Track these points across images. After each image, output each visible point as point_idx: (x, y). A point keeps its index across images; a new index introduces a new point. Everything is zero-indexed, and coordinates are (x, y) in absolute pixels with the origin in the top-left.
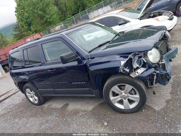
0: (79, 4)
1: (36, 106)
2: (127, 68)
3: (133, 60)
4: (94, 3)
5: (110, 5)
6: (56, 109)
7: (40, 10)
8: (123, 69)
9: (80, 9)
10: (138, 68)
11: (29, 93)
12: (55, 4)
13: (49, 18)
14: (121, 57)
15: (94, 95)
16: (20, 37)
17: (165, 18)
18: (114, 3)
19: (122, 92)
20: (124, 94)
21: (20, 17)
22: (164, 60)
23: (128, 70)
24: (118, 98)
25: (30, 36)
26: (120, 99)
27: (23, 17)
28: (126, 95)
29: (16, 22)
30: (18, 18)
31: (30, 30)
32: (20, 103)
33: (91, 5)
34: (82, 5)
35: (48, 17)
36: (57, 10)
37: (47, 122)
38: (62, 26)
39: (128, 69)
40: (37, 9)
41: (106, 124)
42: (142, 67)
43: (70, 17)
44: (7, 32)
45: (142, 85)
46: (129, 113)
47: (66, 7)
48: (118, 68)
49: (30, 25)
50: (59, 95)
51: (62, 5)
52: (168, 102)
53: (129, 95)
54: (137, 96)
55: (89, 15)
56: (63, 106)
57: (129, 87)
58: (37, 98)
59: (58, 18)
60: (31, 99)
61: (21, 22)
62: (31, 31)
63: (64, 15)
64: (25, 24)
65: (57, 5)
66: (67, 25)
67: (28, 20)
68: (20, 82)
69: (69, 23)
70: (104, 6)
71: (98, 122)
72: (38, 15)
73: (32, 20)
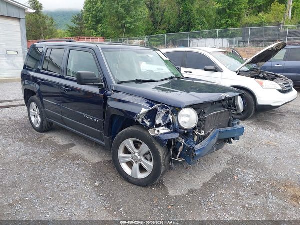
0: (184, 19)
1: (35, 131)
2: (149, 120)
3: (158, 113)
4: (207, 26)
5: (229, 39)
6: (55, 144)
7: (123, 7)
8: (143, 119)
9: (182, 28)
10: (160, 126)
11: (34, 110)
12: (148, 6)
13: (131, 23)
14: (148, 103)
15: (104, 144)
16: (77, 33)
17: (274, 86)
18: (237, 39)
19: (136, 151)
20: (137, 155)
21: (89, 6)
22: (204, 132)
23: (149, 124)
24: (129, 158)
25: (88, 38)
26: (130, 159)
27: (94, 7)
28: (139, 157)
29: (81, 11)
30: (86, 5)
31: (96, 29)
32: (19, 120)
33: (202, 27)
34: (187, 23)
35: (130, 21)
36: (146, 16)
37: (33, 155)
38: (145, 42)
39: (149, 122)
40: (118, 4)
41: (97, 184)
42: (165, 126)
43: (162, 34)
44: (65, 19)
45: (161, 152)
46: (134, 184)
47: (162, 17)
48: (135, 114)
49: (98, 21)
50: (66, 127)
51: (159, 11)
52: (191, 191)
53: (143, 159)
54: (151, 164)
55: (192, 42)
56: (66, 145)
57: (145, 148)
58: (40, 120)
59: (144, 28)
60: (33, 119)
61: (87, 13)
62: (96, 31)
63: (155, 27)
64: (92, 17)
65: (151, 9)
66: (153, 43)
67: (99, 14)
68: (28, 90)
69: (157, 41)
70: (219, 37)
71: (91, 179)
72: (117, 12)
73: (105, 15)
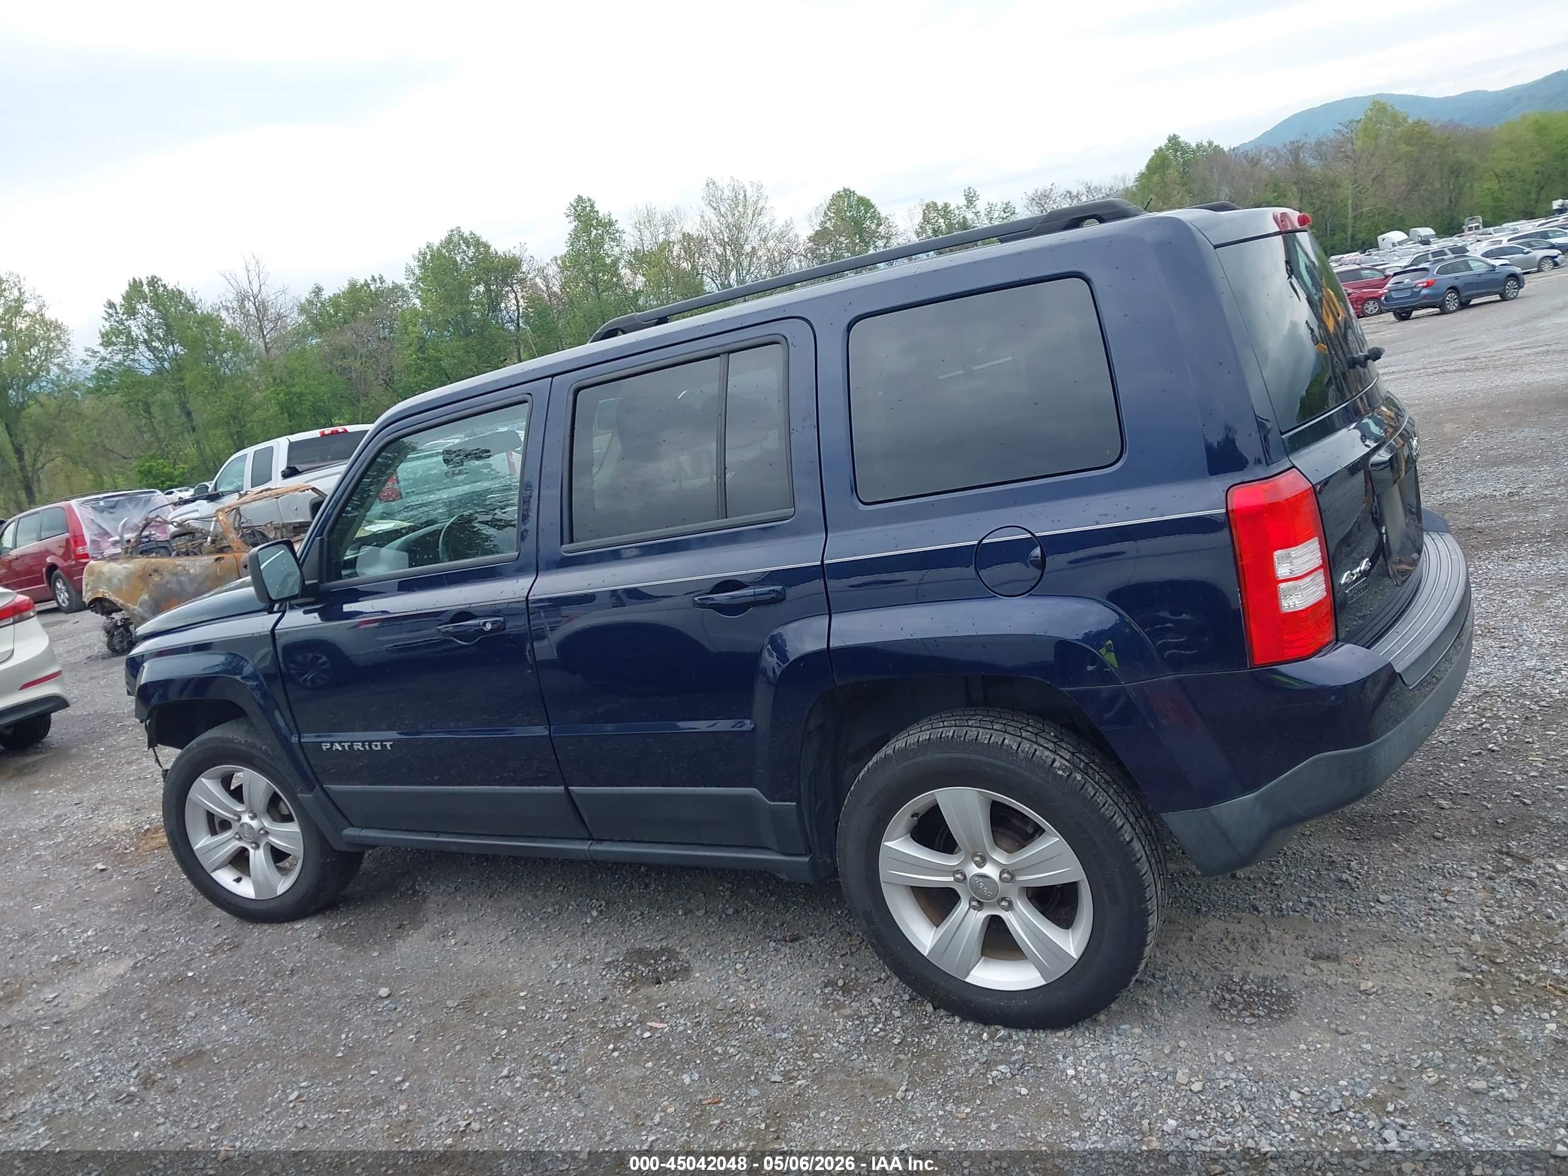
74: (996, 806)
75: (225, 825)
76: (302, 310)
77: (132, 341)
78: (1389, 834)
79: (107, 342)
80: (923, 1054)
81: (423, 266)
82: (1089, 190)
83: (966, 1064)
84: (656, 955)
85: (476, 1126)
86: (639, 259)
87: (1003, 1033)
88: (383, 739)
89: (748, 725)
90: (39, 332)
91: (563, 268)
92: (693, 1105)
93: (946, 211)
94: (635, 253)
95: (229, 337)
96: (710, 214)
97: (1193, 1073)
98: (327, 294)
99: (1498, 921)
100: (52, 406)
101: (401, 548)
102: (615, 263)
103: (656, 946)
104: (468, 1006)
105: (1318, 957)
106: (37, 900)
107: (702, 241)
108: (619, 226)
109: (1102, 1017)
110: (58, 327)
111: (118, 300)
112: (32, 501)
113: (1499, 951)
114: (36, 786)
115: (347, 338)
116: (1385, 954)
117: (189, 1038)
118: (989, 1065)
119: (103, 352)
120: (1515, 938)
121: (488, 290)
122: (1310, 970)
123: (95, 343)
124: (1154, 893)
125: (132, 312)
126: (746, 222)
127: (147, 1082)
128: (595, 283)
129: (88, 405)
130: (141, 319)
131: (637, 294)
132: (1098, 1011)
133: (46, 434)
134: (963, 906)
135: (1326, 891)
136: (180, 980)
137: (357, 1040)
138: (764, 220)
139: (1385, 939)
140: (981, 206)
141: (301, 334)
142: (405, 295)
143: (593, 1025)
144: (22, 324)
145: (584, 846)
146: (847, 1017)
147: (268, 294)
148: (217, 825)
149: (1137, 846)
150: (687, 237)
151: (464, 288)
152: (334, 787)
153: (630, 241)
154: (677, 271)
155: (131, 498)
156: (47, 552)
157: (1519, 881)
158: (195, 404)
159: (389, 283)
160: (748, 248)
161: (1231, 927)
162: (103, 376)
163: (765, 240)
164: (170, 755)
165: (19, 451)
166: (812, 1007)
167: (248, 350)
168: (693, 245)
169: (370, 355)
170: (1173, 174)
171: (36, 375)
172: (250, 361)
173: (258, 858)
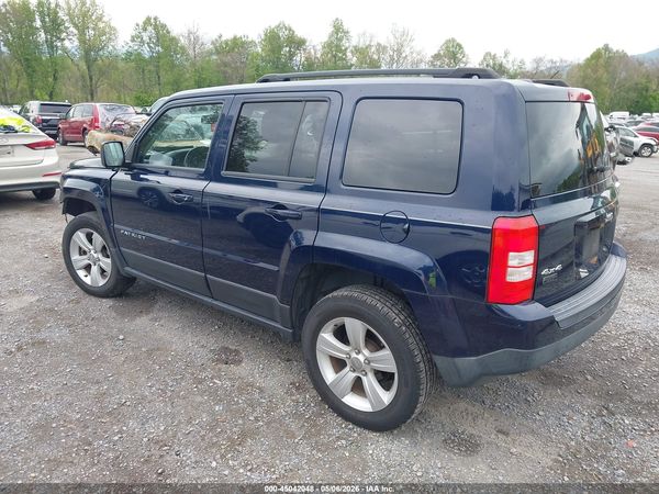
74: (368, 332)
75: (85, 253)
76: (213, 43)
77: (142, 42)
78: (559, 385)
79: (133, 41)
80: (315, 425)
81: (266, 35)
82: (562, 61)
83: (330, 436)
84: (231, 351)
85: (128, 403)
86: (357, 50)
87: (351, 426)
88: (142, 234)
89: (276, 269)
90: (107, 30)
91: (323, 47)
92: (214, 420)
93: (494, 57)
94: (355, 47)
95: (181, 48)
96: (391, 38)
97: (421, 467)
98: (223, 39)
99: (587, 438)
100: (107, 61)
101: (170, 156)
102: (346, 49)
103: (234, 348)
104: (150, 353)
105: (500, 431)
106: (17, 263)
107: (385, 48)
108: (351, 34)
109: (395, 432)
110: (115, 29)
111: (141, 24)
112: (92, 100)
113: (580, 452)
114: (39, 216)
115: (228, 59)
116: (530, 438)
117: (43, 335)
118: (339, 438)
119: (131, 44)
120: (590, 448)
121: (290, 51)
122: (493, 436)
123: (128, 39)
124: (424, 387)
125: (145, 29)
126: (405, 43)
127: (19, 349)
128: (335, 56)
129: (121, 65)
130: (148, 33)
131: (352, 65)
132: (395, 428)
133: (102, 73)
134: (347, 369)
135: (518, 402)
136: (51, 310)
137: (102, 354)
138: (413, 44)
139: (533, 432)
140: (510, 58)
141: (210, 53)
142: (256, 45)
143: (193, 374)
144: (101, 25)
145: (210, 300)
146: (293, 401)
147: (200, 33)
148: (82, 252)
149: (422, 365)
150: (379, 45)
151: (281, 48)
152: (123, 249)
153: (354, 42)
154: (371, 58)
155: (120, 107)
156: (84, 122)
157: (605, 423)
158: (162, 73)
159: (250, 40)
160: (404, 55)
161: (470, 408)
162: (129, 54)
163: (412, 53)
164: (70, 217)
165: (91, 79)
166: (281, 392)
167: (188, 55)
168: (381, 49)
169: (236, 68)
170: (602, 61)
171: (103, 48)
172: (187, 60)
173: (94, 269)
